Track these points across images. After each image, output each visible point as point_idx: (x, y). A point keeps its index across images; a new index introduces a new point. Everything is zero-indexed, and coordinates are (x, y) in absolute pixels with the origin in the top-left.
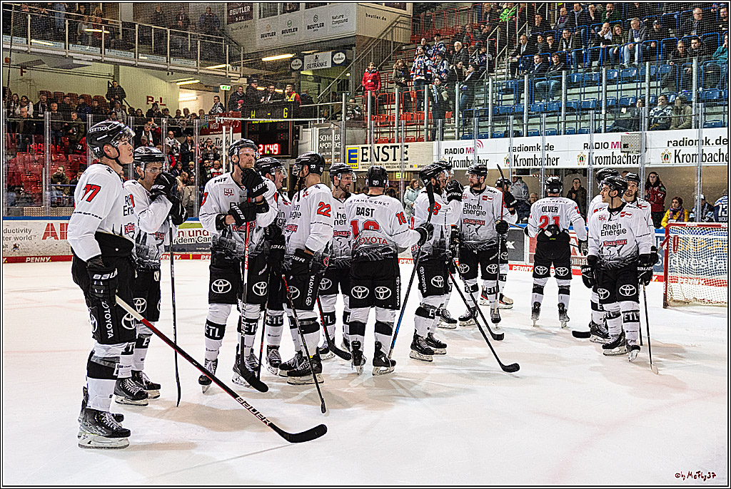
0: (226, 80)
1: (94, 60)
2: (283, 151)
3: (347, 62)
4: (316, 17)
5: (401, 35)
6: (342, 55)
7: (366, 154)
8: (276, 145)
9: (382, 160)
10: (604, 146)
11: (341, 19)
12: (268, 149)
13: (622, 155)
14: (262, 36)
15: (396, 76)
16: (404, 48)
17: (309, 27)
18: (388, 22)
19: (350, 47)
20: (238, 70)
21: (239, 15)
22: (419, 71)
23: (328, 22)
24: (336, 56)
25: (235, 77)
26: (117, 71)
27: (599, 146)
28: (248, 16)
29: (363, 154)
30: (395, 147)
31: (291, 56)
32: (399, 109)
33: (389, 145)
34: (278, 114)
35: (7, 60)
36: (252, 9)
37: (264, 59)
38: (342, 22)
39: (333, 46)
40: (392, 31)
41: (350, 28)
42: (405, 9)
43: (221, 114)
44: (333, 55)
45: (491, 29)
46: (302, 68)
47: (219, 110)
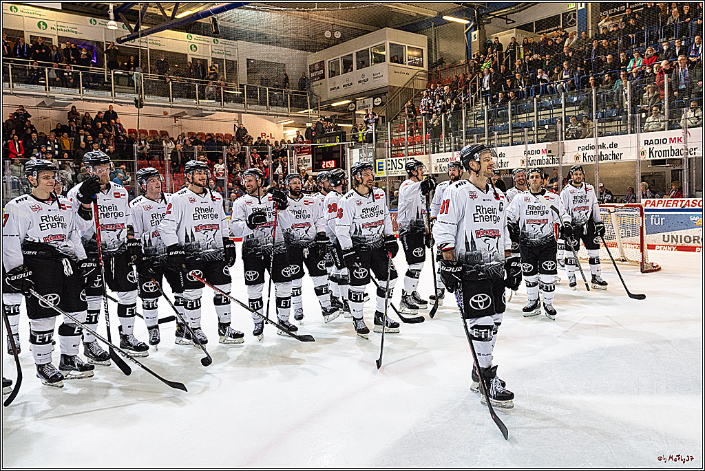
1: (217, 110)
3: (382, 104)
4: (363, 75)
5: (420, 84)
6: (380, 99)
7: (389, 165)
8: (333, 161)
9: (399, 168)
10: (538, 152)
11: (378, 75)
12: (328, 164)
13: (549, 158)
14: (331, 89)
17: (359, 82)
18: (411, 76)
19: (385, 94)
20: (317, 113)
21: (318, 76)
22: (424, 107)
23: (371, 78)
24: (376, 100)
25: (312, 116)
26: (240, 117)
27: (533, 152)
28: (322, 77)
29: (387, 165)
31: (350, 101)
32: (408, 134)
33: (402, 158)
34: (333, 140)
35: (166, 113)
36: (324, 71)
37: (333, 105)
38: (379, 77)
39: (374, 94)
40: (413, 81)
41: (384, 81)
42: (423, 67)
43: (301, 143)
44: (374, 100)
45: (473, 77)
46: (355, 110)
47: (300, 140)
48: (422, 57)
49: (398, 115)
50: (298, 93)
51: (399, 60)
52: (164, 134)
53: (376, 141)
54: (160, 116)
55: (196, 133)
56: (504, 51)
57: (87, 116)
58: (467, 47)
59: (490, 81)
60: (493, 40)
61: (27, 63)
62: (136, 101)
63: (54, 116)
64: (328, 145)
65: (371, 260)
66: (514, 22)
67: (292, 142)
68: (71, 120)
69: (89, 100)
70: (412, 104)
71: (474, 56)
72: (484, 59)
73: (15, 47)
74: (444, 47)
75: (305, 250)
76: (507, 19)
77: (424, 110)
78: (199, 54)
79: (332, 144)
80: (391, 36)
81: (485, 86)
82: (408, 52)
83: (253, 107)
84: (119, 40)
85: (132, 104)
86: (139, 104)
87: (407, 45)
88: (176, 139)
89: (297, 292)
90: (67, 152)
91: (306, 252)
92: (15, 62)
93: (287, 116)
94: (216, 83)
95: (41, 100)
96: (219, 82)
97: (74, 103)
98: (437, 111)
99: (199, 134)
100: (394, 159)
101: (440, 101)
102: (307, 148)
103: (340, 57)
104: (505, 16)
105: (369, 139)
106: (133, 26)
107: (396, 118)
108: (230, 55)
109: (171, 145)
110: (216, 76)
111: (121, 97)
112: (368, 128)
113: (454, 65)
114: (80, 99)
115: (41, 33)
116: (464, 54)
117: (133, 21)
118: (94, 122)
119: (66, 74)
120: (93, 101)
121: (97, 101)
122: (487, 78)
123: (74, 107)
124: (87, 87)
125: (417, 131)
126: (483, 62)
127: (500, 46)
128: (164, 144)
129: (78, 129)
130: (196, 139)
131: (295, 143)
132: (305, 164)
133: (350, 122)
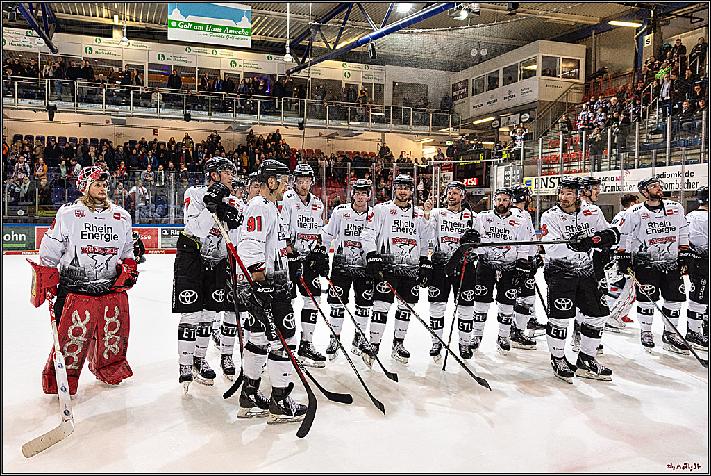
0: (450, 138)
1: (365, 131)
2: (479, 182)
3: (531, 120)
4: (510, 91)
5: (574, 98)
6: (527, 115)
7: (538, 183)
8: (475, 179)
9: (550, 187)
11: (528, 90)
12: (470, 182)
15: (562, 127)
16: (576, 106)
17: (505, 98)
18: (564, 89)
19: (533, 109)
20: (458, 131)
21: (460, 95)
22: (582, 121)
23: (518, 94)
24: (523, 116)
25: (453, 135)
26: (383, 136)
28: (465, 95)
29: (536, 183)
30: (559, 177)
31: (493, 119)
33: (555, 176)
34: (477, 158)
35: (320, 134)
36: (467, 90)
37: (474, 123)
38: (528, 92)
39: (521, 110)
40: (567, 95)
41: (534, 96)
42: (578, 79)
43: (441, 160)
44: (521, 116)
45: (644, 87)
46: (499, 127)
47: (441, 157)
48: (579, 68)
49: (548, 131)
50: (440, 112)
51: (552, 74)
52: (319, 152)
53: (524, 158)
54: (316, 137)
55: (345, 151)
56: (688, 54)
57: (261, 137)
58: (636, 54)
59: (671, 89)
60: (673, 44)
61: (221, 95)
62: (299, 123)
63: (238, 138)
64: (471, 162)
65: (578, 289)
66: (703, 20)
67: (433, 159)
68: (249, 142)
69: (264, 124)
70: (568, 119)
71: (646, 63)
72: (660, 65)
73: (214, 83)
74: (606, 56)
75: (497, 272)
76: (691, 18)
77: (583, 124)
78: (351, 80)
79: (475, 162)
80: (546, 48)
81: (664, 95)
82: (563, 65)
83: (397, 127)
84: (289, 73)
85: (296, 126)
86: (301, 126)
87: (561, 57)
88: (329, 157)
89: (482, 318)
90: (245, 167)
91: (498, 275)
92: (213, 94)
93: (429, 135)
94: (365, 106)
95: (229, 125)
96: (367, 104)
97: (253, 127)
98: (599, 125)
99: (347, 152)
100: (544, 177)
101: (603, 114)
102: (448, 166)
103: (485, 74)
104: (689, 15)
105: (517, 156)
106: (300, 59)
107: (545, 134)
108: (378, 80)
109: (325, 162)
110: (364, 99)
111: (288, 120)
112: (515, 145)
113: (618, 75)
114: (257, 124)
115: (233, 70)
116: (632, 62)
117: (300, 55)
118: (265, 143)
119: (248, 103)
120: (267, 124)
121: (270, 124)
122: (667, 86)
123: (252, 130)
124: (263, 113)
125: (571, 147)
126: (658, 69)
127: (682, 49)
128: (319, 161)
129: (254, 149)
130: (345, 157)
131: (435, 160)
132: (445, 181)
133: (492, 140)
